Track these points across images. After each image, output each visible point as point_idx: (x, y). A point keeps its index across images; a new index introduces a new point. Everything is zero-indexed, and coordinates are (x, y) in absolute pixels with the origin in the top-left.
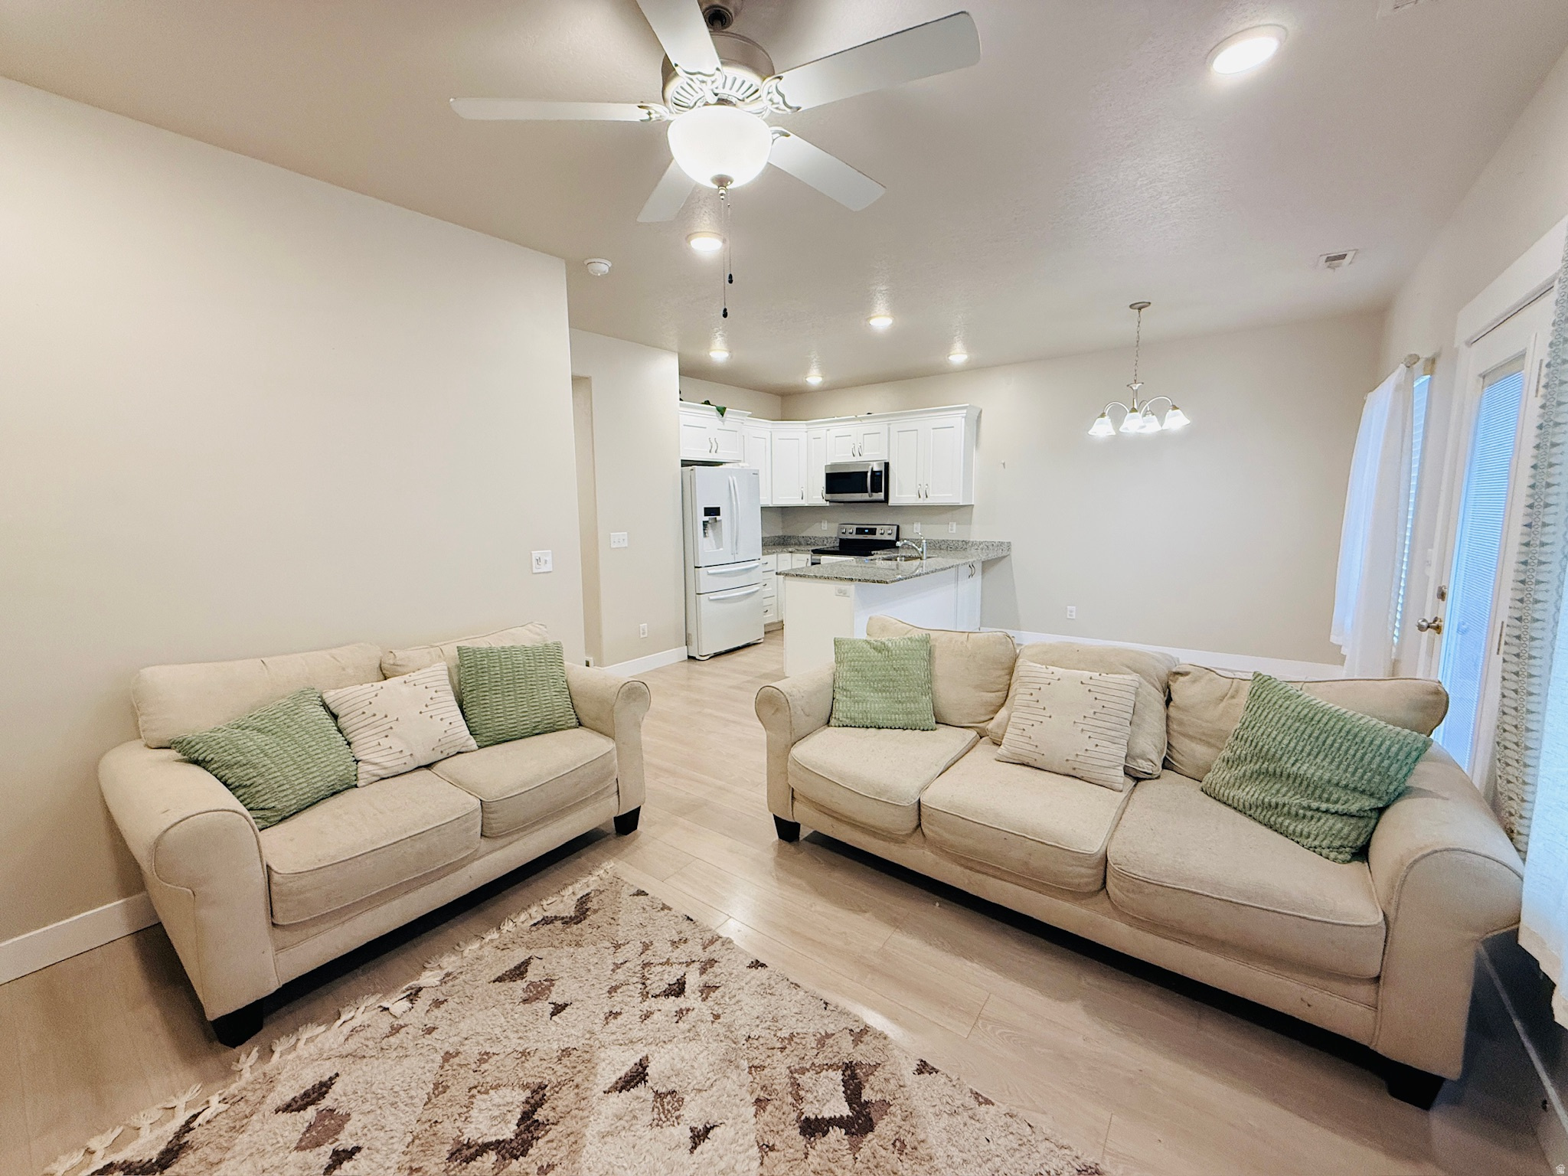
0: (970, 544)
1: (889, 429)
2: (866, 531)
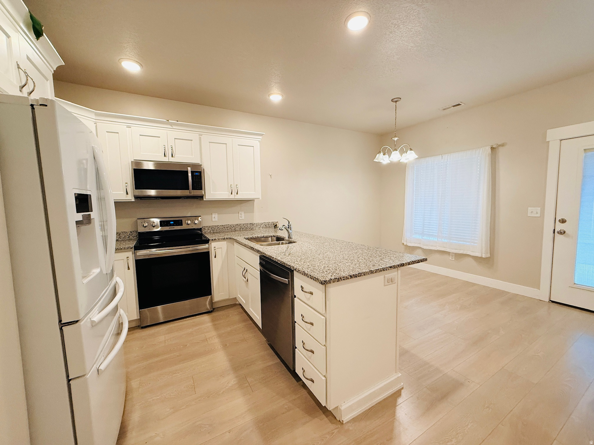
1: (200, 138)
2: (171, 223)
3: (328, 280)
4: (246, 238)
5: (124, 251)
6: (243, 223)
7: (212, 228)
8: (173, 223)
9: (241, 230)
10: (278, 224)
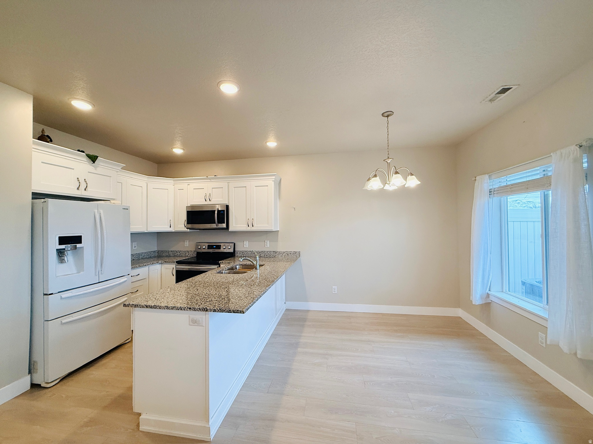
0: (278, 253)
1: (228, 185)
2: (214, 247)
3: (127, 304)
5: (171, 263)
6: (267, 251)
7: (243, 253)
9: (266, 256)
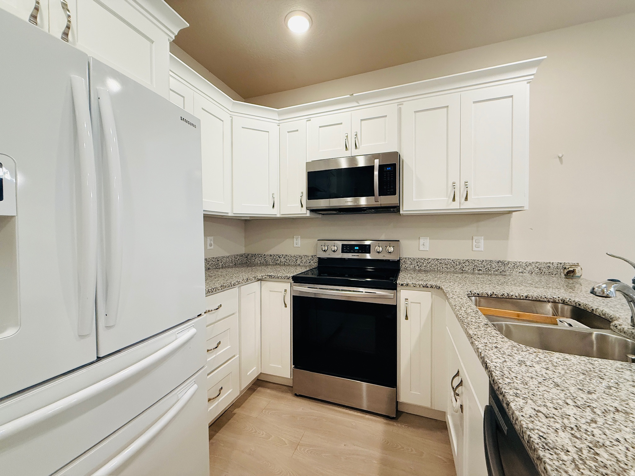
0: (510, 266)
1: (400, 110)
4: (476, 295)
5: (281, 281)
6: (481, 259)
7: (417, 262)
8: (357, 248)
9: (476, 271)
10: (578, 269)
